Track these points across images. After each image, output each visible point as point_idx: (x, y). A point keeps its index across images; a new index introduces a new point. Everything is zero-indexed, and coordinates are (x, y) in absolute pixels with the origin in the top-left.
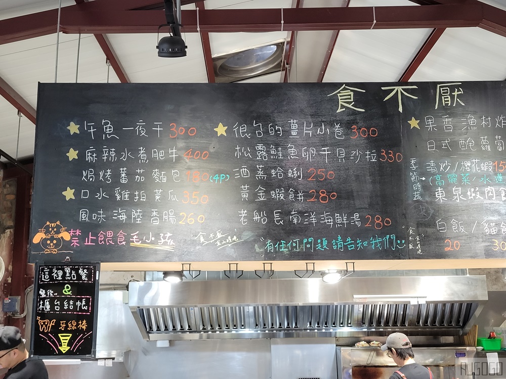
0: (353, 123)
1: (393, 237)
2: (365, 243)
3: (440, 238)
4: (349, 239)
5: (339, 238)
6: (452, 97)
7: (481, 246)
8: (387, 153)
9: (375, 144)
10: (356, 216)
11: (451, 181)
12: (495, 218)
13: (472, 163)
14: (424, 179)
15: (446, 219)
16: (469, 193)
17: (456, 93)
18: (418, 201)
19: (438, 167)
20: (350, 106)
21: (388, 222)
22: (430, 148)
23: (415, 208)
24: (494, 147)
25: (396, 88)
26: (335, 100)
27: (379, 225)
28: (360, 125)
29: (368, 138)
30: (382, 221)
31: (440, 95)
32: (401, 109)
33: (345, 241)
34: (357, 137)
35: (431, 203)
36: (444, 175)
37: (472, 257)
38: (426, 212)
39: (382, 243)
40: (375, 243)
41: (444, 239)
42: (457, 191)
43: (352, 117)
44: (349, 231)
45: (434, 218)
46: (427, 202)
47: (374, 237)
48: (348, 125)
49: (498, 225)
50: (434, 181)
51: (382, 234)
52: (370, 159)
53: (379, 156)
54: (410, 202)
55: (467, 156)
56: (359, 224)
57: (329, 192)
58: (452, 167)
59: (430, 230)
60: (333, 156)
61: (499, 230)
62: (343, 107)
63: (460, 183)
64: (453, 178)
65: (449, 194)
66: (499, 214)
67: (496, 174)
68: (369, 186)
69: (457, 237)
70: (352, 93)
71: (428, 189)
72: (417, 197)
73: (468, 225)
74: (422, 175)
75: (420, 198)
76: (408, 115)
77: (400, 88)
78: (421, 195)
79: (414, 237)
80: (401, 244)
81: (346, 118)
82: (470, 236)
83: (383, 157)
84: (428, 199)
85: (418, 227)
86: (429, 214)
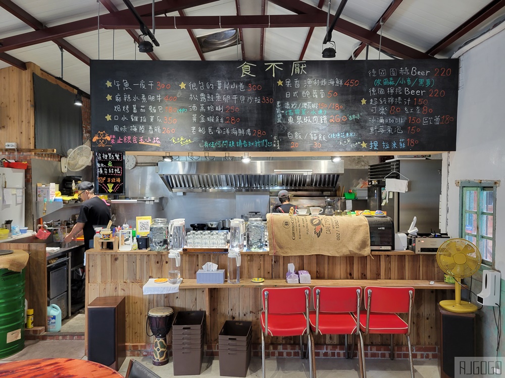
0: (249, 83)
1: (266, 141)
2: (253, 144)
3: (289, 141)
4: (245, 141)
5: (240, 141)
6: (300, 69)
7: (308, 146)
8: (266, 99)
9: (259, 94)
10: (249, 130)
11: (296, 113)
12: (317, 132)
13: (308, 104)
14: (283, 112)
15: (293, 132)
16: (305, 119)
17: (302, 67)
18: (279, 123)
19: (291, 106)
20: (248, 74)
21: (264, 133)
22: (288, 95)
23: (278, 126)
24: (319, 95)
25: (272, 64)
26: (241, 70)
27: (259, 135)
28: (253, 83)
29: (257, 90)
30: (261, 133)
31: (294, 68)
32: (274, 76)
33: (243, 143)
34: (251, 90)
35: (286, 124)
36: (293, 110)
37: (303, 151)
38: (283, 129)
39: (261, 144)
40: (257, 143)
41: (291, 142)
42: (299, 118)
43: (249, 80)
44: (245, 138)
45: (287, 132)
46: (284, 124)
47: (257, 141)
48: (246, 84)
49: (318, 135)
50: (288, 113)
51: (261, 140)
52: (257, 101)
53: (261, 100)
54: (276, 123)
55: (306, 100)
56: (250, 134)
57: (236, 119)
58: (298, 106)
59: (284, 138)
60: (238, 100)
61: (318, 138)
62: (244, 74)
63: (301, 114)
64: (297, 112)
65: (295, 119)
66: (319, 129)
67: (319, 110)
68: (256, 116)
69: (298, 140)
70: (249, 67)
71: (285, 117)
72: (279, 121)
73: (302, 135)
74: (282, 110)
75: (280, 122)
76: (277, 79)
77: (274, 64)
78: (281, 120)
79: (276, 141)
80: (270, 144)
81: (246, 80)
82: (303, 141)
83: (264, 101)
84: (284, 122)
85: (278, 136)
86: (284, 130)
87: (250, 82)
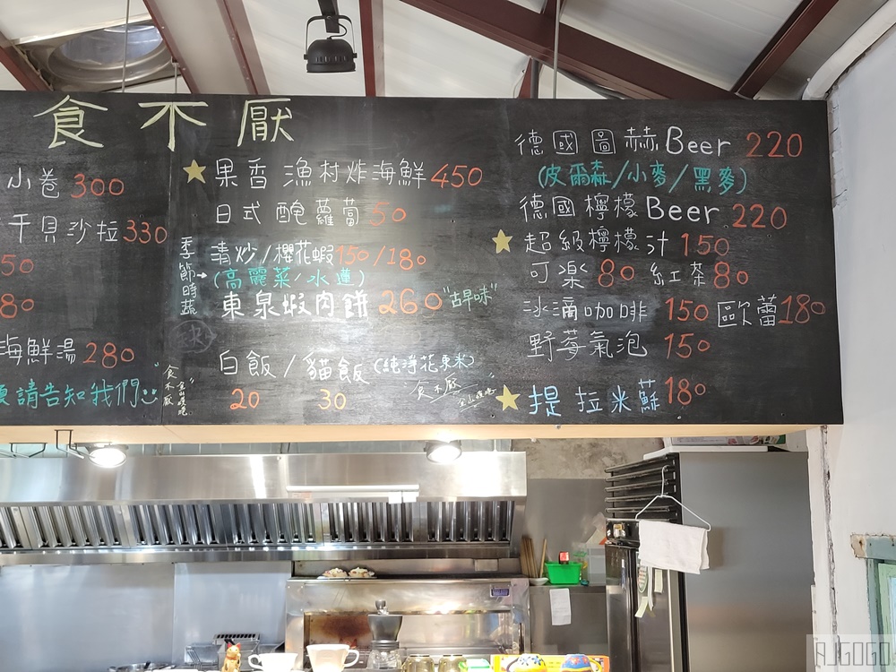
0: (79, 169)
1: (136, 383)
2: (81, 395)
3: (224, 386)
4: (50, 387)
5: (32, 384)
6: (271, 124)
7: (297, 402)
8: (140, 227)
9: (116, 209)
10: (68, 343)
11: (254, 280)
12: (330, 349)
13: (297, 248)
14: (204, 275)
15: (240, 352)
16: (285, 304)
17: (278, 118)
18: (189, 317)
19: (233, 253)
20: (76, 137)
21: (127, 355)
22: (222, 216)
23: (183, 329)
24: (340, 218)
25: (167, 105)
26: (47, 126)
27: (110, 360)
28: (91, 172)
29: (104, 199)
30: (118, 354)
31: (249, 121)
32: (172, 145)
33: (41, 390)
34: (85, 193)
35: (214, 321)
36: (242, 273)
37: (280, 421)
38: (202, 338)
39: (113, 394)
40: (100, 393)
41: (231, 388)
42: (263, 299)
43: (78, 158)
44: (52, 372)
45: (215, 351)
46: (205, 319)
47: (99, 384)
48: (67, 174)
49: (333, 362)
50: (222, 279)
51: (115, 379)
52: (106, 236)
53: (123, 232)
54: (174, 318)
55: (289, 234)
56: (71, 359)
57: (19, 298)
58: (259, 256)
59: (207, 371)
60: (33, 231)
61: (335, 373)
62: (61, 137)
63: (270, 285)
64: (258, 275)
65: (248, 303)
66: (336, 339)
67: (338, 269)
68: (99, 289)
69: (257, 384)
70: (81, 113)
71: (210, 295)
72: (188, 309)
73: (276, 361)
74: (202, 267)
75: (193, 311)
76: (182, 158)
77: (174, 106)
78: (196, 306)
79: (174, 383)
80: (149, 398)
81: (66, 159)
82: (279, 384)
83: (130, 234)
84: (207, 313)
85: (183, 366)
86: (206, 342)
87: (81, 167)
